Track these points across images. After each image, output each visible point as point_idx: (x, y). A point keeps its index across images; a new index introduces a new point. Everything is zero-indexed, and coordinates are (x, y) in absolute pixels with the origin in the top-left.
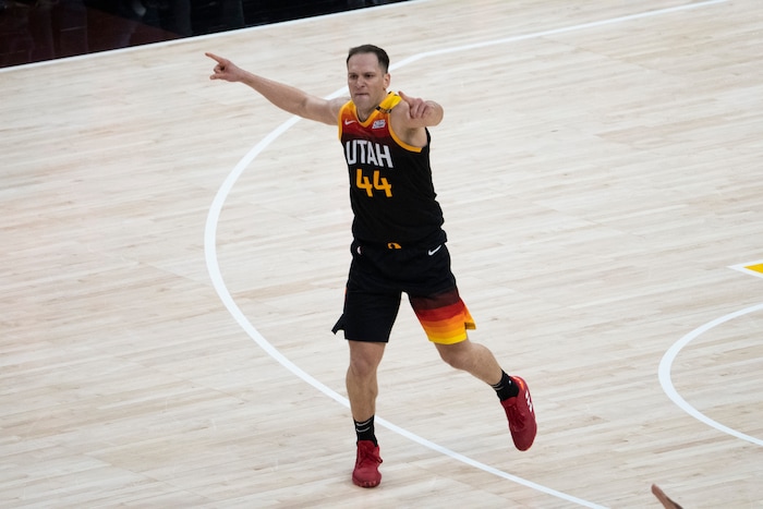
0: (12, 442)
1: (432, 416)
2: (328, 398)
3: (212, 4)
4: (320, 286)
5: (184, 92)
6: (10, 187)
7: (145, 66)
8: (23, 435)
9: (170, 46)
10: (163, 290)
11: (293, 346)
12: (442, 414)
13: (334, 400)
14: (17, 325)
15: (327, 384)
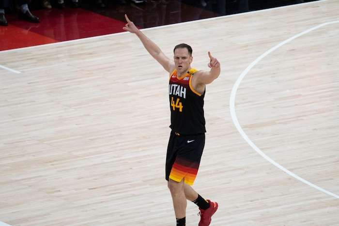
0: (147, 188)
1: (328, 180)
2: (282, 171)
3: (235, 1)
4: (279, 123)
5: (222, 39)
6: (148, 79)
7: (206, 28)
8: (151, 185)
9: (217, 19)
10: (212, 124)
11: (268, 148)
12: (333, 179)
13: (285, 172)
14: (150, 138)
15: (282, 165)
